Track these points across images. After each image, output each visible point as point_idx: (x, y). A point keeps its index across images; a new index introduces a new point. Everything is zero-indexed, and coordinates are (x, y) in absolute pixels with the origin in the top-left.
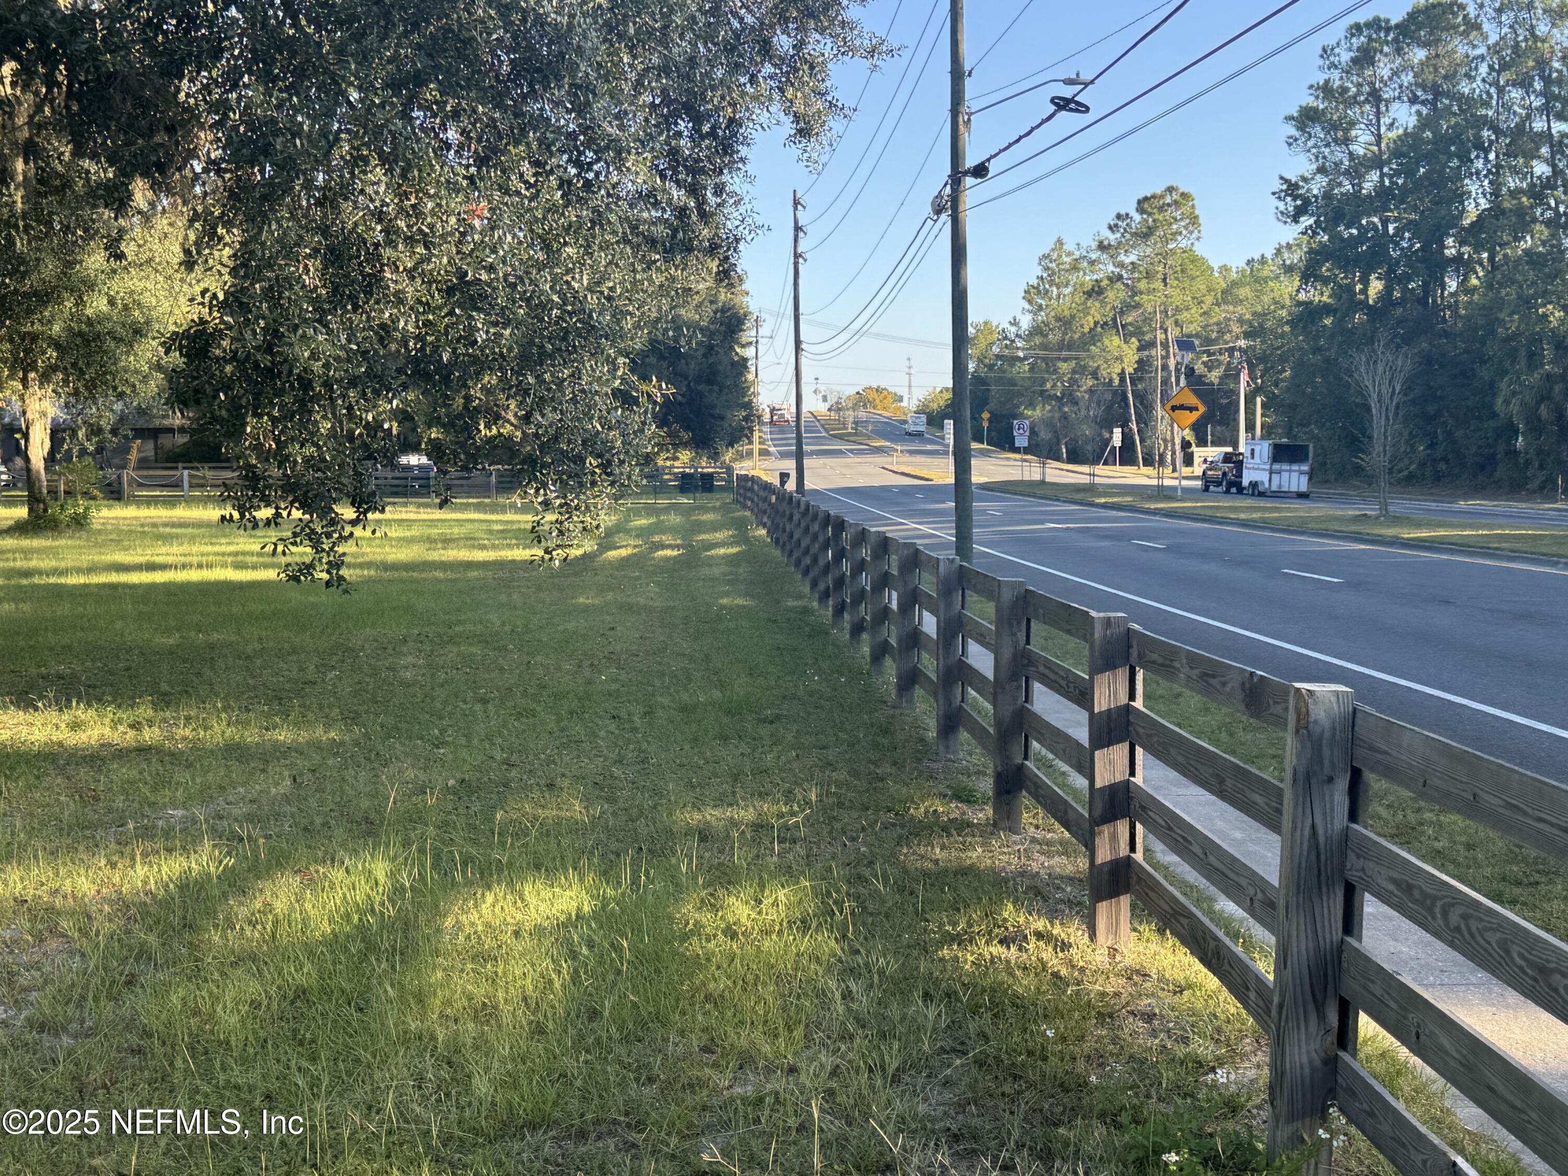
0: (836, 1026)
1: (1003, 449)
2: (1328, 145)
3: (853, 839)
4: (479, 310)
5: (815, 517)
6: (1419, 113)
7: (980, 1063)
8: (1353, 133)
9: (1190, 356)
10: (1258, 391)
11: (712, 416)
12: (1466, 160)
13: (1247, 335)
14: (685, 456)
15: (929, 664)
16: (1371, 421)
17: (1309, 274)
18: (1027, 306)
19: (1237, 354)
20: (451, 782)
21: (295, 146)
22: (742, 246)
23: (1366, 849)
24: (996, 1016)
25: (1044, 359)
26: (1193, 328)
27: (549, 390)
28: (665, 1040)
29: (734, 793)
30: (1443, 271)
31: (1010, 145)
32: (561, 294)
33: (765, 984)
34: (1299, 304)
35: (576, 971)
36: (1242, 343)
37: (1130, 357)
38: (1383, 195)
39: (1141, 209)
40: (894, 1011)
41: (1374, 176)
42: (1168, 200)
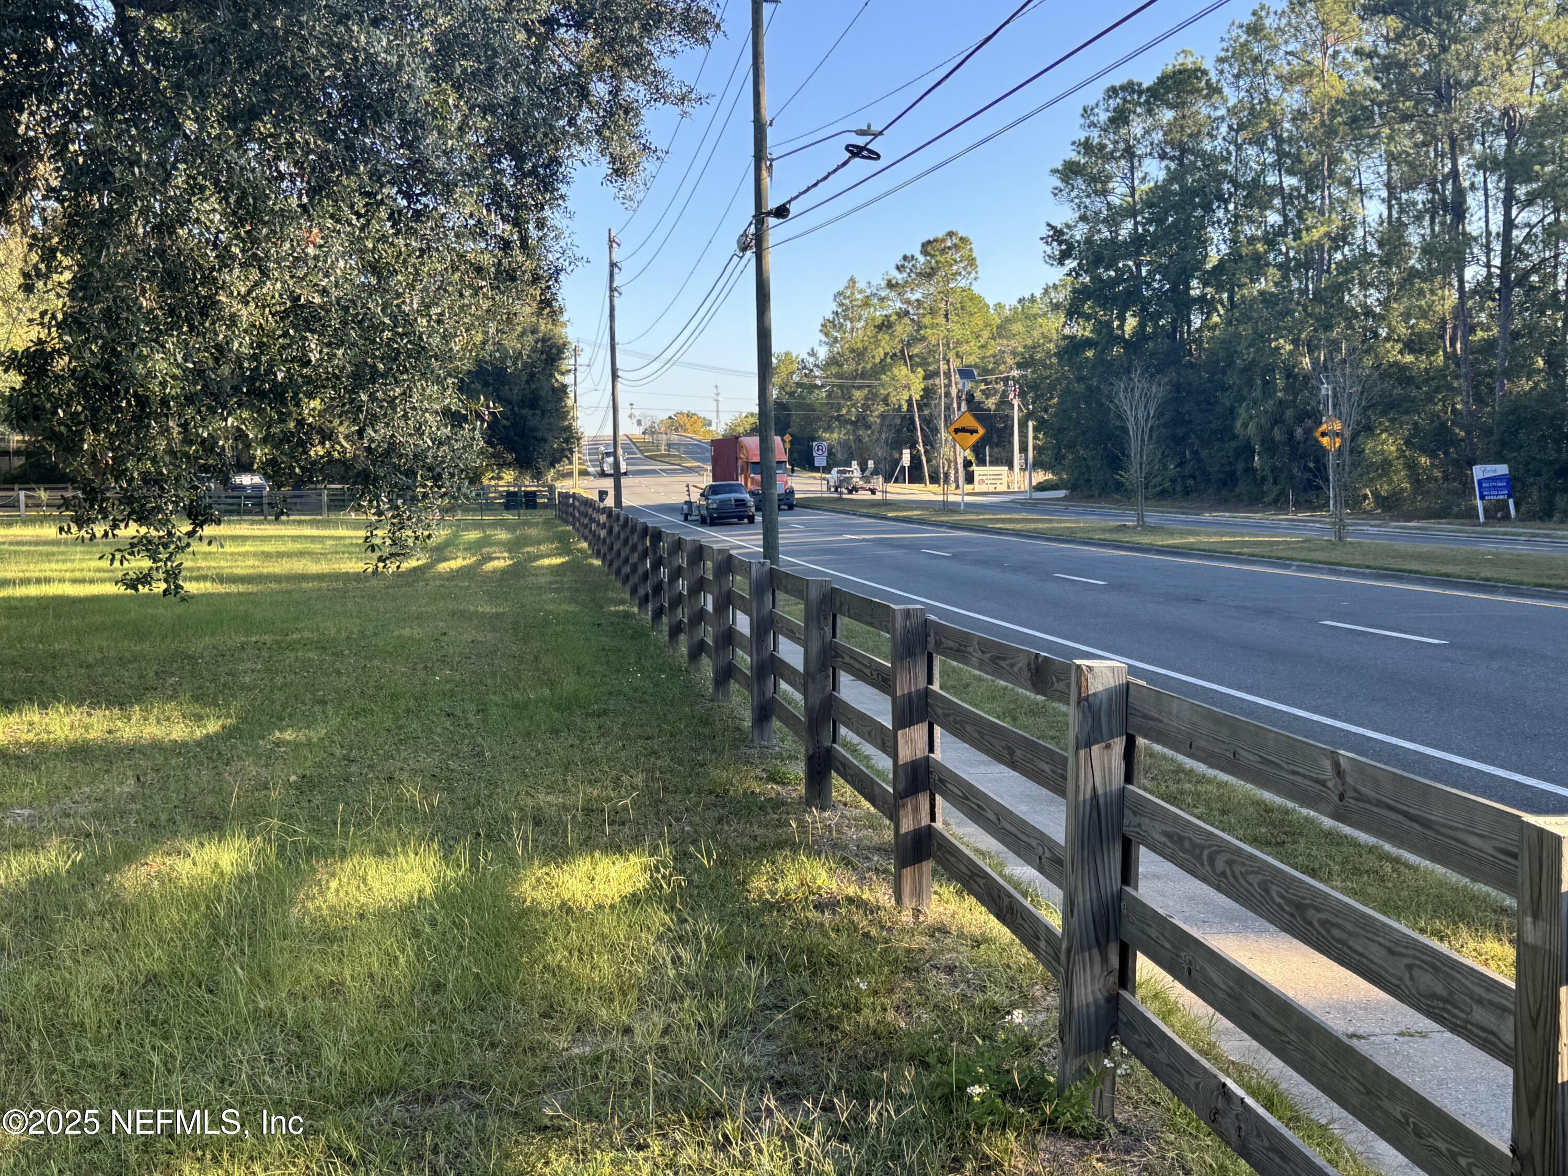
0: (667, 989)
1: (804, 468)
2: (1088, 196)
3: (678, 820)
4: (313, 332)
5: (634, 530)
6: (1168, 168)
7: (800, 1017)
8: (1111, 185)
9: (969, 385)
10: (1029, 415)
11: (535, 438)
12: (1208, 209)
13: (1019, 366)
14: (509, 476)
15: (744, 659)
16: (1129, 442)
17: (1073, 311)
18: (824, 338)
19: (1011, 383)
20: (293, 778)
21: (133, 174)
22: (562, 277)
23: (1141, 806)
24: (814, 974)
25: (841, 387)
26: (971, 360)
27: (381, 407)
28: (507, 1008)
29: (565, 781)
30: (1189, 309)
31: (809, 189)
32: (393, 317)
33: (599, 953)
34: (1065, 337)
35: (420, 948)
36: (1015, 373)
37: (917, 385)
38: (1137, 243)
39: (925, 252)
40: (720, 974)
41: (1129, 224)
42: (949, 244)
